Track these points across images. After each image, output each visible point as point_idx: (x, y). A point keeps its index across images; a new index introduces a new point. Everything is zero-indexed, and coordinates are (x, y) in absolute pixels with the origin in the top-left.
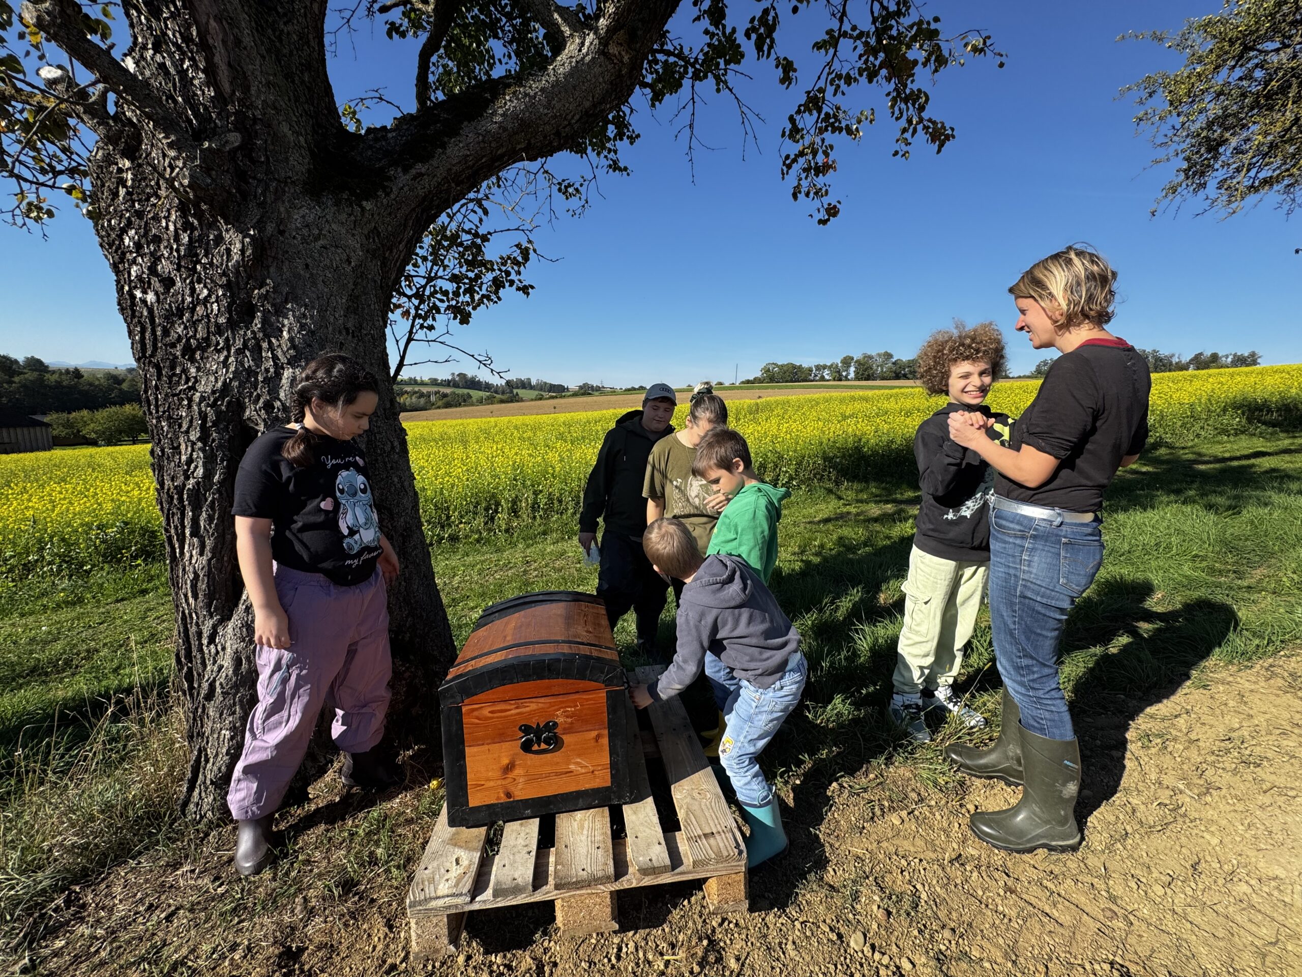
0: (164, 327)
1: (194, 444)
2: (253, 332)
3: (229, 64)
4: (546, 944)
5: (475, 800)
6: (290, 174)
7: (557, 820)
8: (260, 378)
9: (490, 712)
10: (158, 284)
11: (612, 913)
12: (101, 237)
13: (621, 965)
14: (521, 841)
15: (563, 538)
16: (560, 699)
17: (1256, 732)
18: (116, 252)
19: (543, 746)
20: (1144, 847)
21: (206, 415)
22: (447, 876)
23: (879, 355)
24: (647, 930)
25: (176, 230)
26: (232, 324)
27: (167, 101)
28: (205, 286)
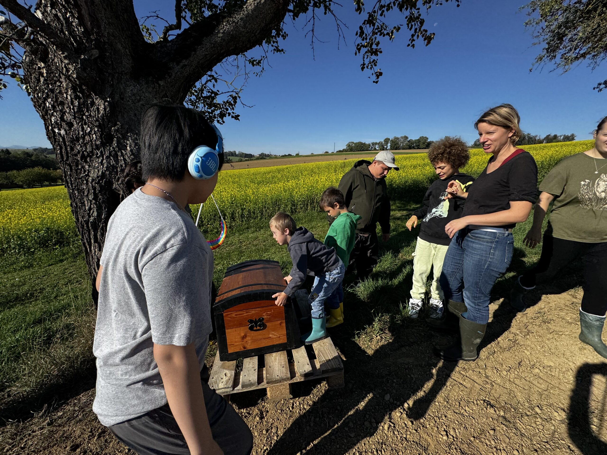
0: (71, 146)
1: (91, 201)
2: (113, 148)
3: (89, 14)
4: (263, 404)
5: (231, 350)
6: (124, 69)
7: (265, 357)
8: (119, 170)
9: (235, 315)
10: (65, 126)
11: (290, 391)
12: (35, 102)
13: (294, 410)
14: (251, 365)
15: (256, 231)
16: (265, 308)
17: (550, 309)
18: (43, 110)
19: (258, 328)
20: (501, 357)
21: (95, 188)
22: (222, 381)
23: (402, 137)
24: (304, 397)
25: (71, 99)
26: (103, 145)
27: (60, 33)
28: (89, 127)
